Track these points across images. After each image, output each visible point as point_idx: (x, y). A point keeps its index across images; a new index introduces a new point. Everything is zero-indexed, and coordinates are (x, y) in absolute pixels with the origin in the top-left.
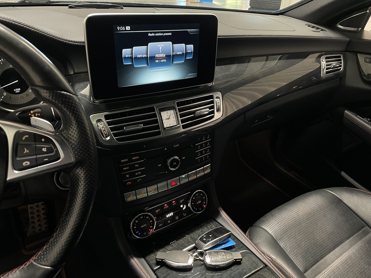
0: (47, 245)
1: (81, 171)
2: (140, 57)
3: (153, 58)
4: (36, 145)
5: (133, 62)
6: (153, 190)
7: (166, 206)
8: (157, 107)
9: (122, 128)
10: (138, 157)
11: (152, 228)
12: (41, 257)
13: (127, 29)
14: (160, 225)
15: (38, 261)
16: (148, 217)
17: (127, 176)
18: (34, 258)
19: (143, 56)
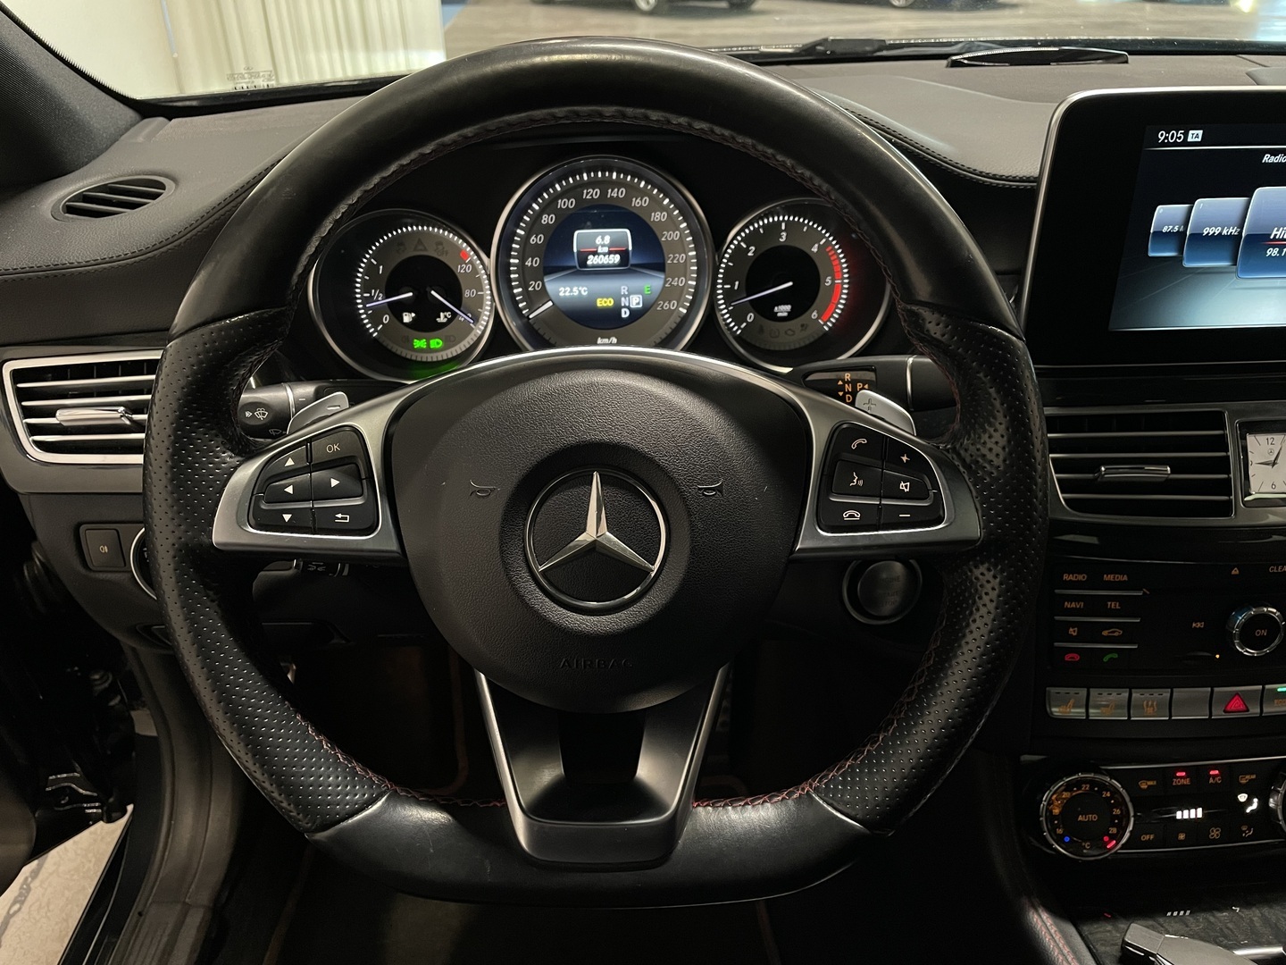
0: (855, 759)
1: (989, 576)
2: (1211, 233)
3: (1260, 241)
4: (883, 469)
5: (1181, 250)
6: (1152, 705)
7: (1181, 777)
8: (1234, 414)
9: (1093, 466)
10: (1125, 578)
11: (1118, 837)
12: (836, 787)
13: (1190, 140)
14: (1147, 837)
15: (826, 795)
16: (1108, 795)
17: (1073, 631)
18: (815, 784)
19: (1225, 232)
